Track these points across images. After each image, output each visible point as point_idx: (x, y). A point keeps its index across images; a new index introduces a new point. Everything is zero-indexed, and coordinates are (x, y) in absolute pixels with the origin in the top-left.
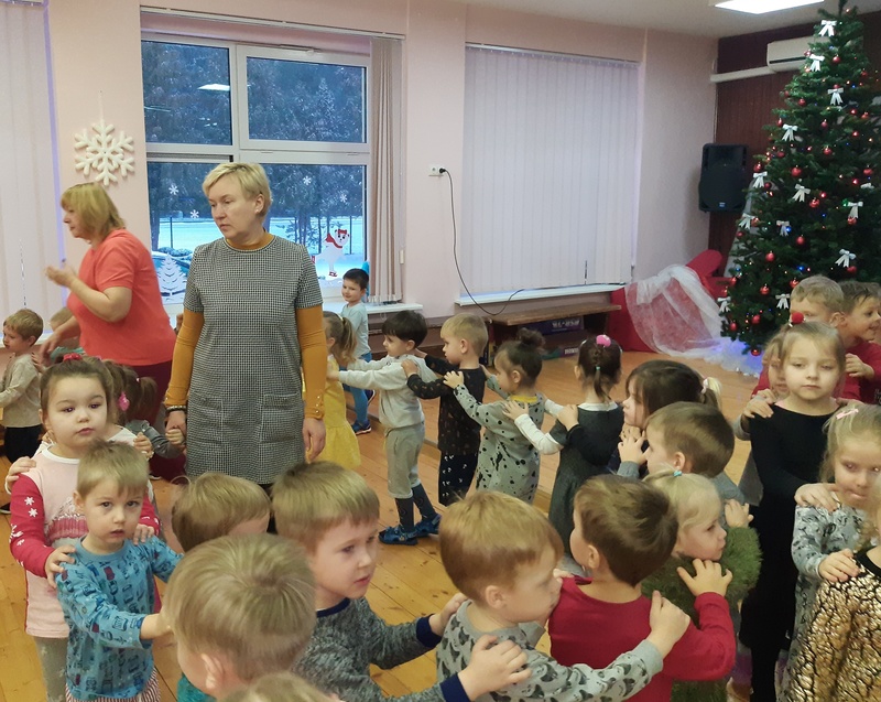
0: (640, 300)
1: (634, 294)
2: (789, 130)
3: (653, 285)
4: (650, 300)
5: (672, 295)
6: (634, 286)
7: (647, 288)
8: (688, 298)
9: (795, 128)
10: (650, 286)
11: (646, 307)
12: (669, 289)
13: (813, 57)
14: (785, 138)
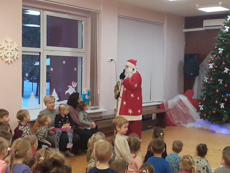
0: (170, 107)
1: (167, 105)
2: (221, 50)
3: (173, 102)
4: (173, 107)
5: (180, 105)
6: (167, 102)
7: (171, 103)
8: (185, 106)
9: (222, 49)
10: (172, 102)
11: (172, 109)
12: (179, 103)
13: (226, 27)
14: (219, 53)
